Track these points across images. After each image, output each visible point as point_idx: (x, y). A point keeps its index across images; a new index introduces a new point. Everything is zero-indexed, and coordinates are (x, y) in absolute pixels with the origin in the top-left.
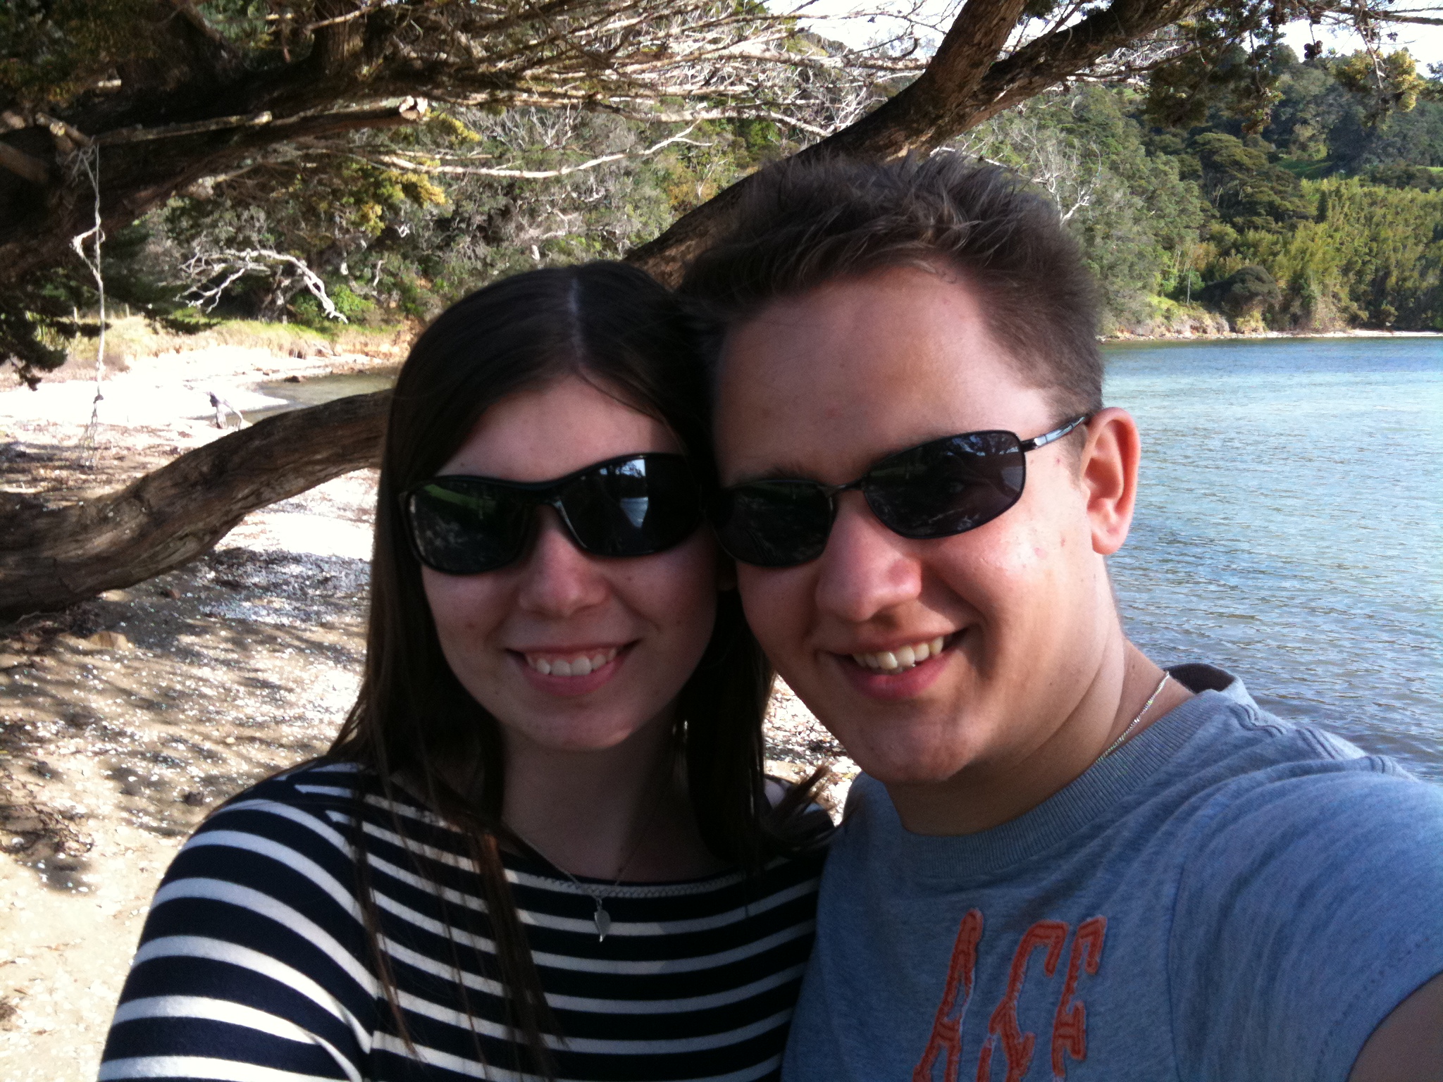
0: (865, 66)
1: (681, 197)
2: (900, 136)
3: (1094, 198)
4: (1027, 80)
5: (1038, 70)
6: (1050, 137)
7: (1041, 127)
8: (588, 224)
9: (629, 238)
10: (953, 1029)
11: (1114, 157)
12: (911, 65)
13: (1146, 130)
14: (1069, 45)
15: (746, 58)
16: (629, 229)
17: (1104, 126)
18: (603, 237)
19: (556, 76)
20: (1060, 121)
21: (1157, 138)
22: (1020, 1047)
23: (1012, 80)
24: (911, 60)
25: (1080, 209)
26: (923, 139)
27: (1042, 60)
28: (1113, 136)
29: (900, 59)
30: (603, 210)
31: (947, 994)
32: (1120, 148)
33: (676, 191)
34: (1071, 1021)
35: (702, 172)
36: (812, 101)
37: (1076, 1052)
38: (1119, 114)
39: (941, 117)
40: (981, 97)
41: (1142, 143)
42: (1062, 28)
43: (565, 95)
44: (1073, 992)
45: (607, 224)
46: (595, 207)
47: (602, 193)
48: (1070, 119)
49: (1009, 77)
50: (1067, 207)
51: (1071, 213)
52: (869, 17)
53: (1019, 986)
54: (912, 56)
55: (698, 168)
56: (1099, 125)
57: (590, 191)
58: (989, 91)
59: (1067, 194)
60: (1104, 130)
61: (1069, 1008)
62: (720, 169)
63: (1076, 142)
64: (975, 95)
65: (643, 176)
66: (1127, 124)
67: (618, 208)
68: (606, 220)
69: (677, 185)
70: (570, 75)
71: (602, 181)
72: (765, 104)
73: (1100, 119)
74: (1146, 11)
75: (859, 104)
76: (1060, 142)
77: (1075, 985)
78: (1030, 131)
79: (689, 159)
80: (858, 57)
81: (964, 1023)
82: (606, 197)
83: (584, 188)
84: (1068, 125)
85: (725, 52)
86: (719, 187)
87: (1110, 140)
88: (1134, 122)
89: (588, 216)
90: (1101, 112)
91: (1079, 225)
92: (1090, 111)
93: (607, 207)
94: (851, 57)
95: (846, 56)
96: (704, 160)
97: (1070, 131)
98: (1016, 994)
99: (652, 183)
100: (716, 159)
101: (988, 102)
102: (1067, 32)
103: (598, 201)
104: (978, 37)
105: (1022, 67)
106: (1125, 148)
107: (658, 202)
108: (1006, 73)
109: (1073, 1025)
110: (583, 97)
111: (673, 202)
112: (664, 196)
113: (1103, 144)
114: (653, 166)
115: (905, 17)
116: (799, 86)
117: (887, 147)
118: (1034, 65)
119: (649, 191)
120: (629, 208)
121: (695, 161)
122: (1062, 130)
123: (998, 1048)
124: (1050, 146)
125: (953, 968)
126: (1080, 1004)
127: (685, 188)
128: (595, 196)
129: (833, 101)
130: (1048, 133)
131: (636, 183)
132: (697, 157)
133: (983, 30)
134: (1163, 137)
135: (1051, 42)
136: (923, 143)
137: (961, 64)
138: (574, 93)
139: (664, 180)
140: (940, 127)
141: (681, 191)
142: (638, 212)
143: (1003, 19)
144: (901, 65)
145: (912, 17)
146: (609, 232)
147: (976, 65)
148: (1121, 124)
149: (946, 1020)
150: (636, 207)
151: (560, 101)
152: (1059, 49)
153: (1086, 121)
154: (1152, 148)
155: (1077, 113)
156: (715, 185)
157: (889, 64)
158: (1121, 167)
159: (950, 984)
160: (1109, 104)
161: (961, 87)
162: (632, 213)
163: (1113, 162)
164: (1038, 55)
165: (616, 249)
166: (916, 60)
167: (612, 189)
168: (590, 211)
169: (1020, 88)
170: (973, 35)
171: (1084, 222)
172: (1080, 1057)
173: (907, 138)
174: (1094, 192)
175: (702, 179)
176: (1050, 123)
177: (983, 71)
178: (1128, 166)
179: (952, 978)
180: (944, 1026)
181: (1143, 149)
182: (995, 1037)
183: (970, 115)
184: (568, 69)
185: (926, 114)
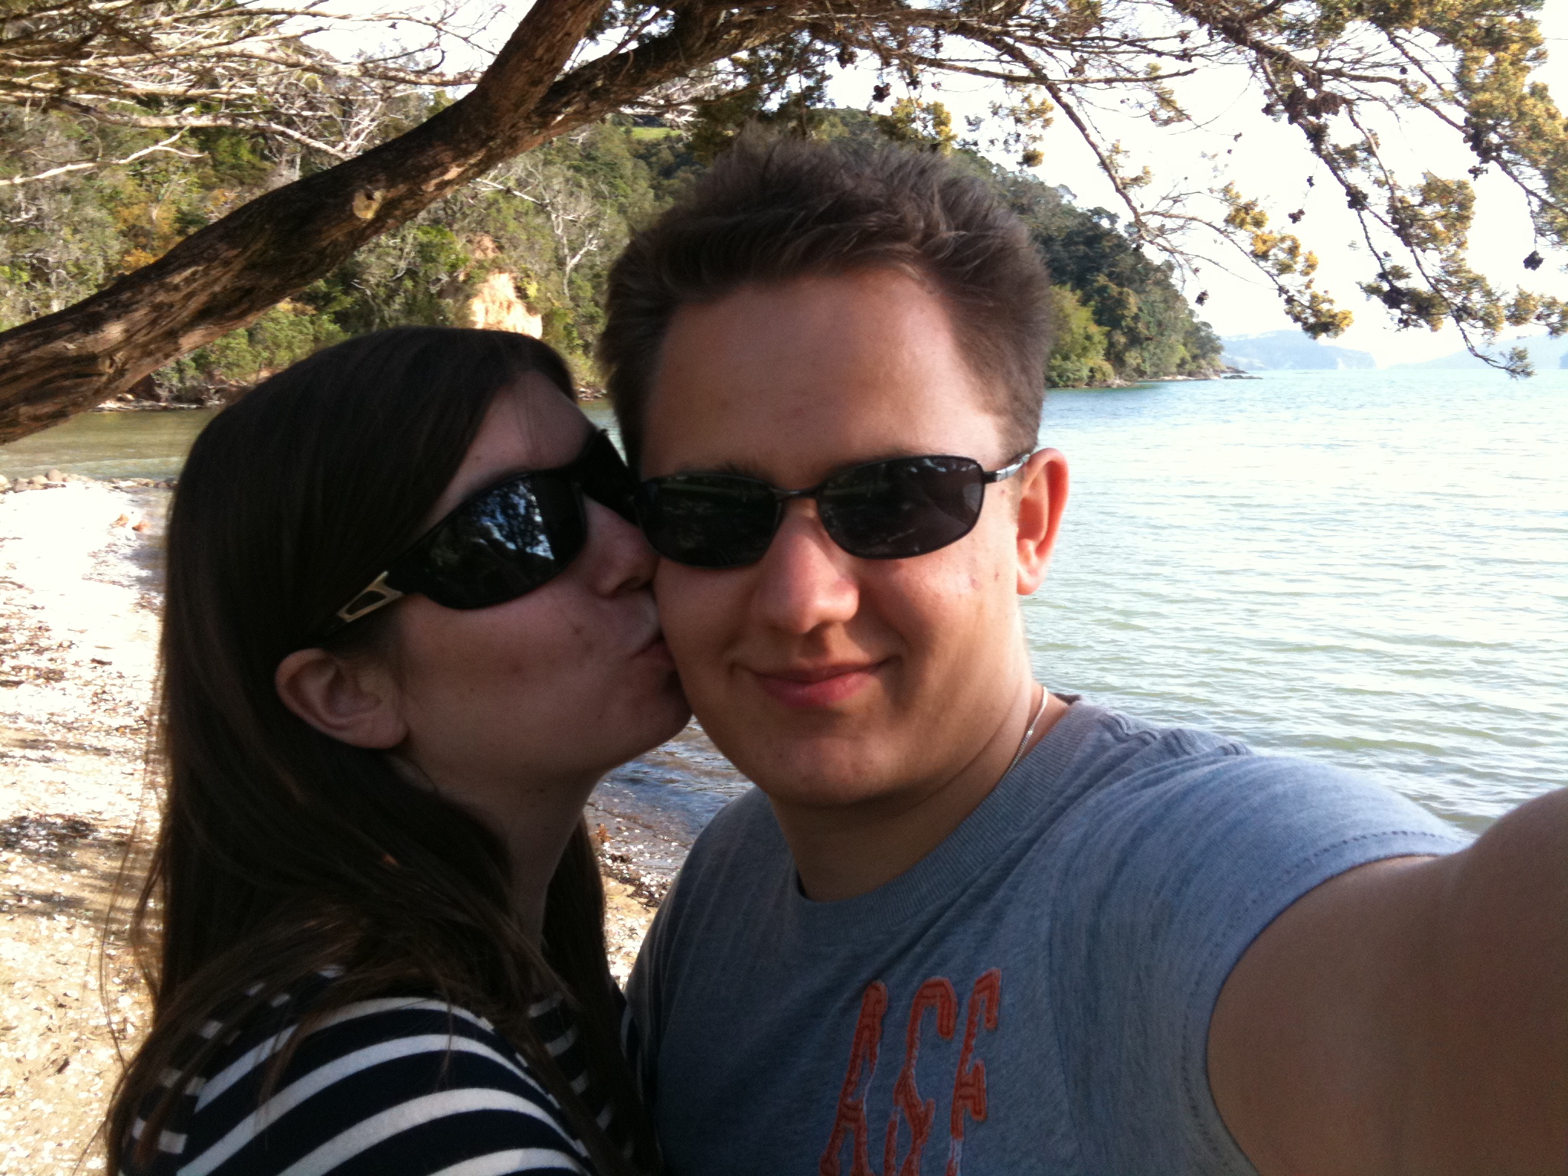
0: (385, 77)
1: (131, 221)
2: (446, 156)
3: (602, 242)
4: (582, 106)
5: (595, 94)
6: (556, 175)
7: (547, 163)
8: (14, 249)
9: (65, 267)
10: (856, 1109)
11: (622, 200)
12: (437, 80)
13: (654, 174)
14: (628, 70)
15: (246, 57)
16: (65, 257)
17: (612, 166)
18: (33, 266)
19: (18, 63)
20: (566, 158)
21: (665, 182)
22: (922, 1116)
23: (568, 104)
24: (436, 75)
25: (588, 253)
26: (472, 161)
27: (599, 83)
28: (621, 177)
29: (424, 72)
30: (33, 233)
31: (851, 1073)
32: (629, 191)
33: (125, 213)
34: (971, 1081)
35: (157, 193)
36: (320, 113)
37: (978, 1112)
38: (627, 155)
39: (492, 138)
40: (535, 119)
41: (652, 187)
42: (623, 51)
43: (29, 87)
44: (971, 1050)
45: (38, 251)
46: (23, 229)
47: (33, 212)
48: (577, 156)
49: (565, 99)
50: (574, 251)
51: (578, 257)
52: (390, 22)
53: (916, 1053)
54: (437, 71)
55: (154, 187)
56: (606, 164)
57: (17, 210)
58: (543, 115)
59: (573, 237)
60: (612, 170)
61: (968, 1067)
62: (180, 189)
63: (584, 182)
64: (528, 118)
65: (84, 194)
66: (635, 166)
67: (52, 231)
68: (37, 246)
69: (126, 206)
70: (36, 63)
71: (33, 198)
72: (265, 113)
73: (608, 158)
74: (707, 41)
75: (373, 120)
76: (567, 181)
77: (973, 1042)
78: (535, 166)
79: (142, 177)
80: (377, 67)
81: (867, 1101)
82: (37, 218)
83: (10, 206)
84: (575, 163)
85: (224, 49)
86: (179, 211)
87: (618, 181)
88: (642, 163)
89: (13, 240)
90: (608, 150)
91: (587, 271)
92: (597, 149)
93: (37, 230)
94: (370, 65)
95: (363, 64)
96: (160, 178)
97: (577, 169)
98: (914, 1062)
99: (96, 203)
100: (175, 177)
101: (544, 125)
102: (627, 54)
103: (28, 223)
104: (540, 52)
105: (579, 90)
106: (634, 191)
107: (103, 225)
108: (563, 95)
109: (972, 1085)
110: (51, 91)
111: (121, 226)
112: (110, 219)
113: (611, 185)
114: (98, 183)
115: (434, 26)
116: (305, 96)
117: (432, 167)
118: (592, 88)
119: (91, 212)
120: (66, 232)
121: (149, 178)
122: (569, 168)
123: (903, 1120)
124: (557, 184)
125: (857, 1044)
126: (979, 1062)
127: (136, 210)
128: (24, 216)
129: (345, 114)
130: (554, 169)
131: (77, 202)
132: (152, 174)
133: (546, 44)
134: (671, 181)
135: (613, 63)
136: (472, 166)
137: (519, 81)
138: (41, 85)
139: (111, 199)
140: (491, 149)
141: (131, 213)
142: (78, 237)
143: (568, 34)
144: (425, 79)
145: (440, 25)
146: (40, 260)
147: (535, 83)
148: (629, 165)
149: (849, 1100)
150: (76, 231)
151: (19, 94)
152: (617, 74)
153: (594, 159)
154: (660, 193)
155: (584, 149)
156: (174, 208)
157: (412, 77)
158: (630, 210)
159: (853, 1061)
160: (617, 142)
161: (517, 106)
162: (69, 237)
163: (621, 205)
164: (595, 77)
165: (48, 281)
166: (442, 75)
167: (45, 207)
168: (16, 234)
169: (575, 112)
170: (534, 49)
171: (591, 268)
172: (981, 1118)
173: (454, 159)
174: (603, 236)
175: (157, 200)
176: (559, 160)
177: (541, 91)
178: (636, 209)
179: (856, 1056)
180: (847, 1107)
181: (651, 194)
182: (899, 1109)
183: (522, 138)
184: (34, 55)
185: (476, 135)
